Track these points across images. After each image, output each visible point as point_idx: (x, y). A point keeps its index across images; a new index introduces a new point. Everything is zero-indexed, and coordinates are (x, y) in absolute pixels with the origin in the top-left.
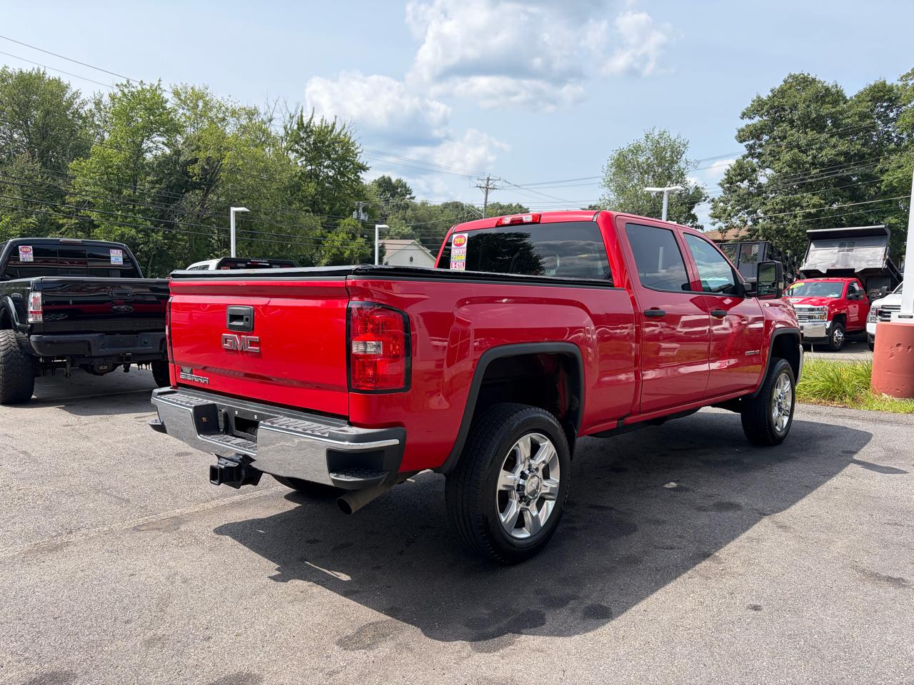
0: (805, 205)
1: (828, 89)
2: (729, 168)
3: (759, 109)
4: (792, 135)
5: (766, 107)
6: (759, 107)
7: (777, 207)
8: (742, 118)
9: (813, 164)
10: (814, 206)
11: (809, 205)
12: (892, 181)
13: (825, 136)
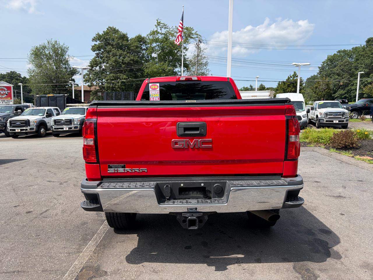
0: (121, 78)
1: (124, 35)
2: (91, 61)
3: (99, 38)
4: (114, 51)
5: (102, 38)
6: (98, 37)
7: (111, 78)
8: (93, 41)
9: (122, 63)
10: (125, 79)
11: (123, 78)
12: (148, 72)
13: (125, 53)
